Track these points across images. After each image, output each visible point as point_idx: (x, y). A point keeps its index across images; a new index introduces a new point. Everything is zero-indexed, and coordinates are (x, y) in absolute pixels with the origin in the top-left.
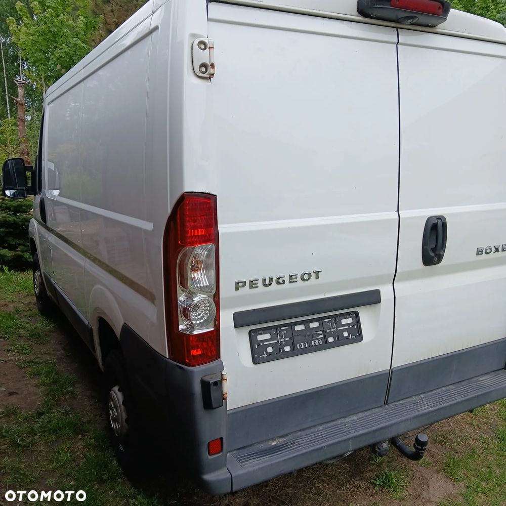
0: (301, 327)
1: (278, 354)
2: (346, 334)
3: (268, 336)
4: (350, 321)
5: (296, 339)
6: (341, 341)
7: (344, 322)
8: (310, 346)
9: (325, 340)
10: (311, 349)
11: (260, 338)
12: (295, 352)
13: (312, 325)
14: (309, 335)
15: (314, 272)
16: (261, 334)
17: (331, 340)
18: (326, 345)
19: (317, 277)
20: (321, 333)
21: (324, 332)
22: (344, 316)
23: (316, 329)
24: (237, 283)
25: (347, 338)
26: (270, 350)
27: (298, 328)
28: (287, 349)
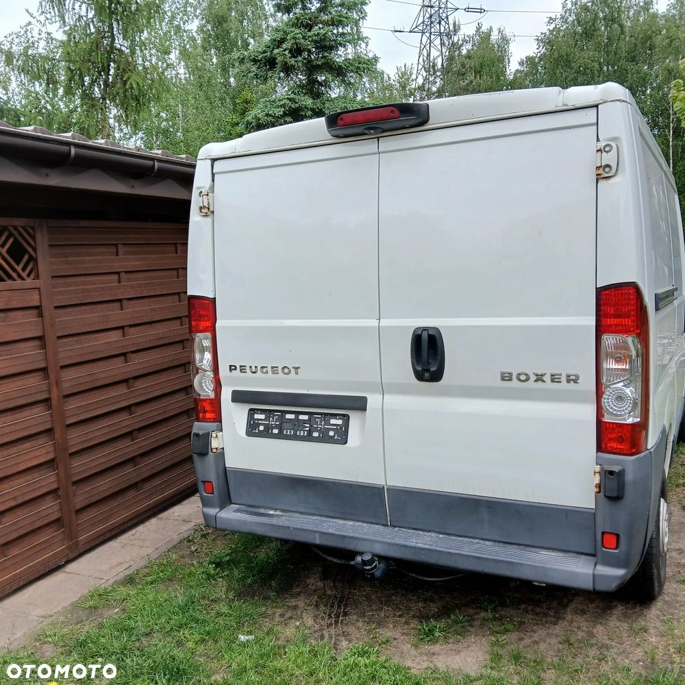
0: (292, 416)
1: (267, 434)
2: (331, 433)
3: (262, 417)
4: (340, 422)
5: (285, 425)
6: (324, 438)
7: (333, 421)
8: (295, 434)
9: (310, 432)
10: (295, 437)
11: (257, 416)
12: (281, 436)
13: (301, 417)
14: (297, 424)
15: (293, 368)
16: (257, 413)
17: (316, 434)
18: (309, 438)
19: (297, 373)
20: (308, 425)
21: (311, 426)
22: (334, 416)
23: (305, 422)
24: (230, 366)
25: (332, 437)
26: (262, 428)
27: (288, 416)
28: (275, 431)
